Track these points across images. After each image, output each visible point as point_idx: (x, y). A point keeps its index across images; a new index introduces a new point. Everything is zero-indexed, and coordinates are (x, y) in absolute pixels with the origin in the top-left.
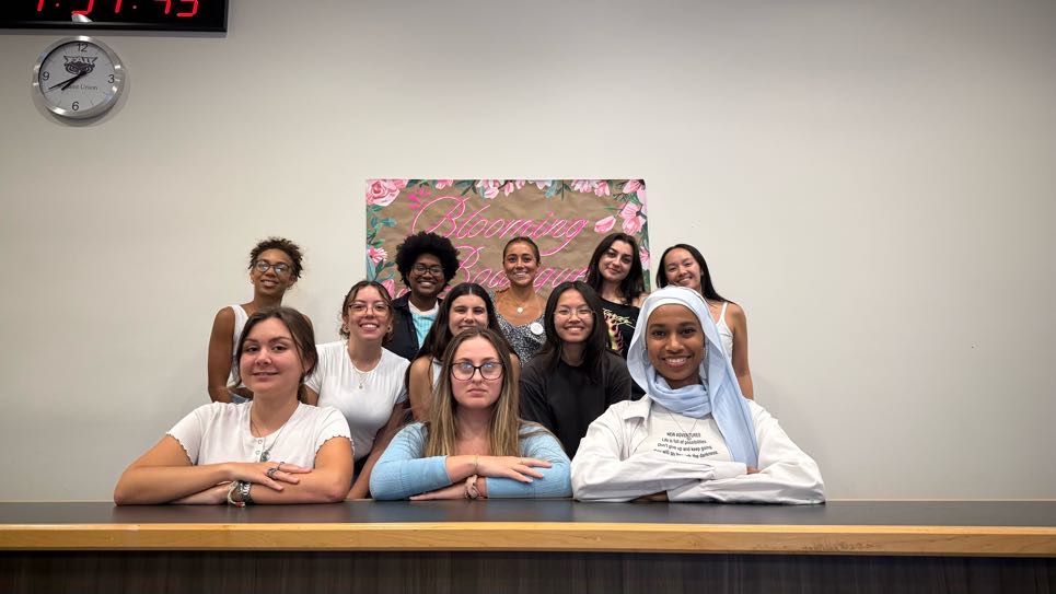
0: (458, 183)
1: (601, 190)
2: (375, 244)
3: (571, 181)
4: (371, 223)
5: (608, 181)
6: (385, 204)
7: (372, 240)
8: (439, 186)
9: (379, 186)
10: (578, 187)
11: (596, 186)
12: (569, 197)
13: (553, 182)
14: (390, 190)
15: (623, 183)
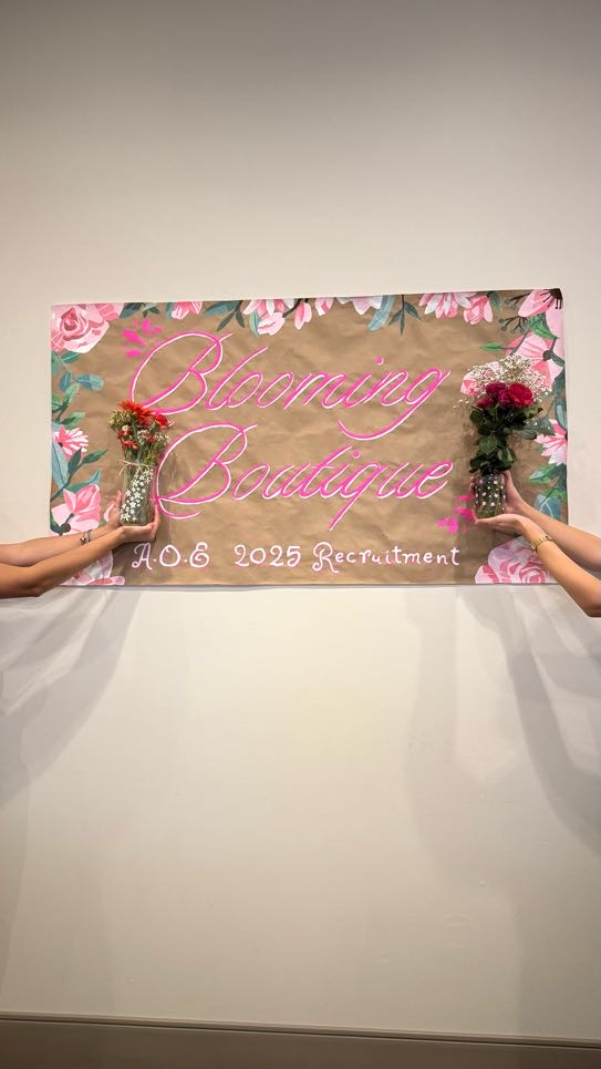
0: (211, 307)
1: (476, 311)
2: (66, 422)
3: (420, 296)
4: (59, 383)
5: (490, 294)
6: (84, 350)
7: (62, 415)
8: (177, 314)
9: (74, 317)
10: (431, 307)
11: (467, 304)
12: (413, 325)
13: (385, 299)
14: (92, 324)
15: (519, 297)
